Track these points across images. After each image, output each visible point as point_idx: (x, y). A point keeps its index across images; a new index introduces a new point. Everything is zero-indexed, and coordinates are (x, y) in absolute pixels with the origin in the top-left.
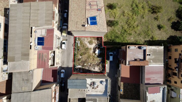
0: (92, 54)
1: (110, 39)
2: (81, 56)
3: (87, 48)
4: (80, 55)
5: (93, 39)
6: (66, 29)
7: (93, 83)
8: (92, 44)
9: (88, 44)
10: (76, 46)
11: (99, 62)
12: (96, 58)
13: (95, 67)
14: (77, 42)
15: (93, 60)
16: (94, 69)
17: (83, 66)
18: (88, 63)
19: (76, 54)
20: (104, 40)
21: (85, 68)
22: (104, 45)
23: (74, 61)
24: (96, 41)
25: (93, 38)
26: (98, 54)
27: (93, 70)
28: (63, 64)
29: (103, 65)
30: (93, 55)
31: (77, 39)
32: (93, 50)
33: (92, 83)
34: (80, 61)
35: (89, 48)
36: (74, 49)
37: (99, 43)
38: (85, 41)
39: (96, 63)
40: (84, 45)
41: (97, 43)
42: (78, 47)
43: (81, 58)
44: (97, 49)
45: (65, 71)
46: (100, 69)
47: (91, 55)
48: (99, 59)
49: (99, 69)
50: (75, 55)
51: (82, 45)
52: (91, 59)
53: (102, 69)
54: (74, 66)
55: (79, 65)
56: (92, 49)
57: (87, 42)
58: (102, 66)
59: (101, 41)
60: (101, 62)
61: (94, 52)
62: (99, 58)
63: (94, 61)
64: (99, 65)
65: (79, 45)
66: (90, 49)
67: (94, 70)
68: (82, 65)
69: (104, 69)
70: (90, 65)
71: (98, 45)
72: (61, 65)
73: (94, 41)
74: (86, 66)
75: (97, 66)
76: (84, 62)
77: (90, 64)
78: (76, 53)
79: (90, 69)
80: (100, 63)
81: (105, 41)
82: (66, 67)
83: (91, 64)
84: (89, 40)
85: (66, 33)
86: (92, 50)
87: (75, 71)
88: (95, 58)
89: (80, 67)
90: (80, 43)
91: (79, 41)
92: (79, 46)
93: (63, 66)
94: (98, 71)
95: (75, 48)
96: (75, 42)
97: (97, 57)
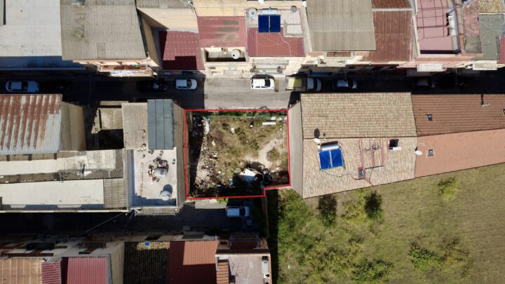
0: (242, 161)
1: (285, 206)
2: (235, 130)
3: (258, 145)
4: (239, 129)
5: (283, 162)
6: (305, 88)
7: (163, 168)
8: (269, 160)
9: (268, 148)
10: (262, 116)
11: (223, 181)
12: (232, 171)
13: (208, 169)
14: (273, 118)
15: (225, 163)
16: (203, 168)
17: (210, 138)
18: (217, 149)
19: (241, 118)
20: (282, 190)
21: (203, 143)
22: (268, 192)
23: (222, 113)
24: (278, 169)
25: (284, 160)
26: (243, 176)
27: (200, 164)
28: (210, 84)
29: (213, 191)
30: (240, 162)
31: (281, 119)
32: (254, 163)
33: (164, 164)
34: (221, 129)
35: (258, 153)
36: (255, 112)
37: (273, 177)
38: (276, 140)
39: (220, 172)
40: (265, 137)
41: (273, 171)
42: (259, 121)
43: (231, 132)
44: (256, 172)
45: (192, 90)
46: (201, 184)
47: (240, 158)
48: (231, 180)
49: (202, 181)
50: (237, 113)
51: (266, 132)
52: (228, 157)
53: (202, 190)
54: (208, 114)
55: (212, 127)
56: (256, 161)
57: (274, 145)
58: (210, 188)
59: (278, 184)
60: (222, 185)
61: (249, 166)
62: (234, 178)
63: (224, 166)
64: (214, 181)
65: (264, 124)
66: (256, 155)
67: (198, 168)
68: (213, 136)
69: (203, 193)
70: (211, 157)
71: (267, 174)
72: (208, 80)
73: (278, 163)
74: (210, 145)
75: (211, 174)
76: (219, 140)
77: (215, 156)
78: (244, 117)
79: (201, 156)
80: (220, 183)
81: (280, 193)
82: (205, 93)
83: (216, 158)
84: (280, 151)
85: (295, 87)
86: (252, 160)
87: (193, 116)
88: (232, 169)
89: (207, 129)
90: (270, 126)
91: (274, 123)
92: (261, 125)
93: (206, 83)
94: (197, 178)
95: (257, 114)
96: (272, 113)
97: (235, 174)
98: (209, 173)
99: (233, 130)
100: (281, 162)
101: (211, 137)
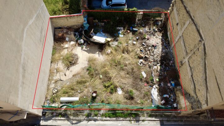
0: (108, 54)
1: (63, 5)
2: (116, 91)
3: (87, 72)
4: (111, 93)
8: (76, 55)
9: (75, 69)
12: (120, 43)
13: (148, 46)
15: (128, 52)
16: (154, 47)
18: (139, 68)
19: (108, 107)
21: (158, 73)
24: (66, 46)
25: (57, 55)
26: (108, 37)
27: (159, 51)
30: (111, 52)
31: (53, 105)
32: (94, 53)
34: (135, 93)
35: (89, 64)
36: (89, 116)
37: (73, 36)
38: (63, 78)
39: (135, 43)
40: (78, 82)
41: (72, 43)
43: (122, 89)
46: (155, 32)
47: (111, 57)
48: (121, 36)
49: (154, 35)
51: (75, 88)
53: (154, 24)
54: (155, 114)
55: (148, 95)
56: (91, 55)
57: (68, 73)
61: (101, 47)
62: (118, 37)
63: (130, 50)
64: (140, 33)
65: (76, 99)
66: (90, 61)
67: (161, 47)
70: (146, 59)
71: (79, 39)
73: (65, 52)
74: (149, 74)
75: (144, 41)
76: (137, 78)
77: (141, 60)
80: (134, 32)
83: (140, 58)
84: (61, 65)
88: (120, 45)
90: (69, 96)
91: (62, 99)
92: (81, 97)
94: (160, 37)
95: (85, 114)
96: (64, 115)
97: (117, 41)
98: (147, 42)
99: (120, 92)
100: (62, 53)
101: (148, 83)
